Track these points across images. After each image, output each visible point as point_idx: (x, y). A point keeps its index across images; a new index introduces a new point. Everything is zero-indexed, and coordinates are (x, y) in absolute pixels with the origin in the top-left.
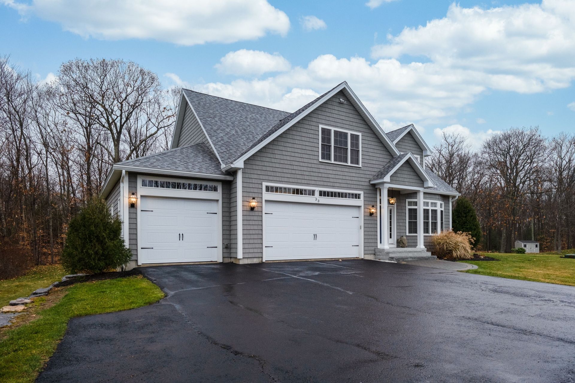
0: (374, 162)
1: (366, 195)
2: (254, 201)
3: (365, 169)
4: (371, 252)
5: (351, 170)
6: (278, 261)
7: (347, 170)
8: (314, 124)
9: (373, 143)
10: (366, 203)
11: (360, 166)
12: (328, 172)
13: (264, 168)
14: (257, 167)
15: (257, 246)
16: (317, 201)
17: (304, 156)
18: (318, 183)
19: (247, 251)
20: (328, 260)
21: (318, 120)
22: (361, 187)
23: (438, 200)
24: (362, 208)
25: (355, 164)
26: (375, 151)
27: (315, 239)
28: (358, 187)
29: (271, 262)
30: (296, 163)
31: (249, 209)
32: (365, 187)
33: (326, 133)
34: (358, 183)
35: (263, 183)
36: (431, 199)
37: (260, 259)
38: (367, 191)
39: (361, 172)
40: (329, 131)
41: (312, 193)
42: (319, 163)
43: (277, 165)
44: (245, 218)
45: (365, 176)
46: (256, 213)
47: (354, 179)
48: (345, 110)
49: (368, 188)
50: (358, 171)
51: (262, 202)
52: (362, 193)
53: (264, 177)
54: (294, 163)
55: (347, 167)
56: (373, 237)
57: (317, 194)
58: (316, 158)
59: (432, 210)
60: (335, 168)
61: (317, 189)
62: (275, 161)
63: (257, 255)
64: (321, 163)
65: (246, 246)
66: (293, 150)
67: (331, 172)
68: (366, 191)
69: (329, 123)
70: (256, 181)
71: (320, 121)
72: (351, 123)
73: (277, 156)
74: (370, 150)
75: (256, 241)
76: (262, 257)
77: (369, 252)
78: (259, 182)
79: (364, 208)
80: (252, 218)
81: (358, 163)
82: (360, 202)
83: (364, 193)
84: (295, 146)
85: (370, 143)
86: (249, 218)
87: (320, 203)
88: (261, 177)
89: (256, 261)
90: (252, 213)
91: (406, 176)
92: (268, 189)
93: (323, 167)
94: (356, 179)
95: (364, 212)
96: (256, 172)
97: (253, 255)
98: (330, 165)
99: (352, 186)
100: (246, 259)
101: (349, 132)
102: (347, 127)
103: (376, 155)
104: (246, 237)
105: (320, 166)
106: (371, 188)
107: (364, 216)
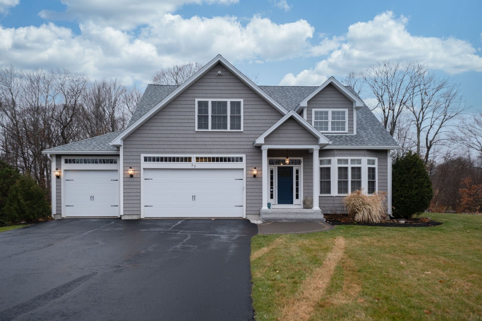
0: (260, 125)
1: (249, 158)
2: (131, 170)
3: (248, 132)
4: (255, 212)
5: (231, 136)
6: (155, 218)
7: (226, 136)
8: (190, 99)
9: (257, 107)
10: (249, 165)
11: (242, 130)
12: (205, 139)
13: (142, 143)
14: (136, 143)
15: (136, 205)
16: (194, 166)
17: (180, 128)
18: (194, 150)
19: (127, 209)
20: (206, 218)
21: (194, 95)
22: (242, 150)
23: (362, 156)
24: (245, 170)
25: (237, 129)
26: (261, 114)
27: (194, 199)
28: (240, 150)
29: (149, 218)
30: (172, 136)
31: (129, 176)
32: (247, 150)
33: (203, 106)
34: (239, 147)
35: (142, 155)
36: (351, 155)
37: (139, 216)
38: (251, 154)
39: (243, 136)
40: (206, 103)
41: (189, 159)
42: (196, 133)
43: (154, 139)
44: (126, 183)
45: (248, 140)
46: (136, 180)
47: (234, 143)
48: (224, 81)
49: (252, 150)
50: (239, 136)
51: (140, 170)
52: (244, 156)
53: (142, 150)
54: (170, 136)
55: (226, 133)
56: (258, 198)
57: (194, 160)
58: (192, 128)
59: (353, 168)
60: (212, 136)
61: (194, 156)
62: (152, 135)
63: (136, 213)
64: (198, 133)
65: (127, 205)
66: (169, 125)
67: (208, 139)
68: (248, 154)
69: (206, 95)
70: (135, 154)
71: (197, 95)
72: (231, 92)
73: (154, 132)
74: (253, 114)
75: (135, 202)
76: (140, 215)
77: (252, 212)
78: (138, 154)
79: (247, 170)
80: (132, 183)
81: (240, 129)
82: (242, 165)
83: (246, 156)
84: (171, 121)
85: (254, 107)
86: (129, 183)
87: (196, 168)
88: (140, 150)
89: (135, 217)
90: (132, 179)
91: (292, 135)
92: (146, 159)
93: (199, 136)
94: (236, 143)
95: (247, 174)
96: (135, 146)
97: (133, 213)
98: (207, 133)
99: (232, 150)
100: (127, 215)
101: (229, 101)
102: (227, 95)
103: (262, 118)
104: (126, 198)
105: (197, 136)
106: (256, 150)
107: (247, 178)
